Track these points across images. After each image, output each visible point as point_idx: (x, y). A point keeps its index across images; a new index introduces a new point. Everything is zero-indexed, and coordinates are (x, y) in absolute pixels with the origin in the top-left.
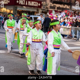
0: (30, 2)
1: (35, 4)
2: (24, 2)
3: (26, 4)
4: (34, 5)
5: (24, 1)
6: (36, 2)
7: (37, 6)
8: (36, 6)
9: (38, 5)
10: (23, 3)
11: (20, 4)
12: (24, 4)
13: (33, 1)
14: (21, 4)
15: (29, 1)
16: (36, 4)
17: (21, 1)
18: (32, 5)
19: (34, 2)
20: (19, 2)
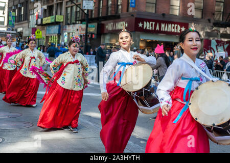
0: (164, 25)
1: (174, 28)
2: (152, 24)
3: (158, 28)
4: (173, 30)
5: (154, 23)
6: (176, 25)
7: (179, 31)
8: (175, 31)
9: (181, 30)
10: (150, 27)
11: (144, 28)
12: (153, 29)
13: (170, 23)
14: (148, 28)
15: (162, 24)
16: (177, 28)
17: (148, 23)
18: (169, 30)
19: (173, 25)
20: (143, 26)
